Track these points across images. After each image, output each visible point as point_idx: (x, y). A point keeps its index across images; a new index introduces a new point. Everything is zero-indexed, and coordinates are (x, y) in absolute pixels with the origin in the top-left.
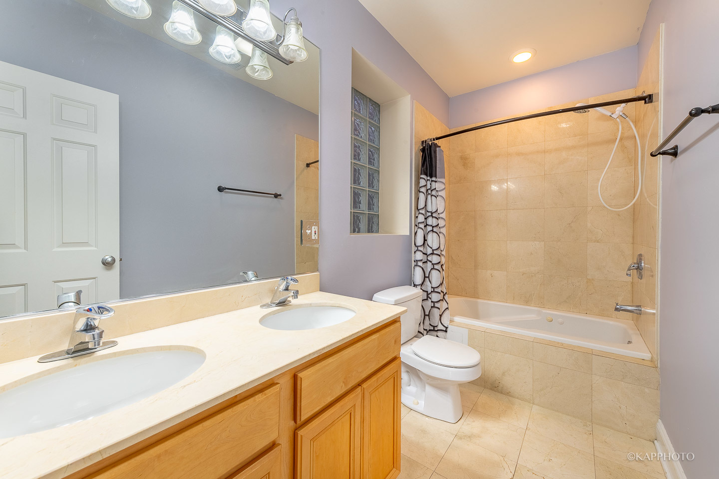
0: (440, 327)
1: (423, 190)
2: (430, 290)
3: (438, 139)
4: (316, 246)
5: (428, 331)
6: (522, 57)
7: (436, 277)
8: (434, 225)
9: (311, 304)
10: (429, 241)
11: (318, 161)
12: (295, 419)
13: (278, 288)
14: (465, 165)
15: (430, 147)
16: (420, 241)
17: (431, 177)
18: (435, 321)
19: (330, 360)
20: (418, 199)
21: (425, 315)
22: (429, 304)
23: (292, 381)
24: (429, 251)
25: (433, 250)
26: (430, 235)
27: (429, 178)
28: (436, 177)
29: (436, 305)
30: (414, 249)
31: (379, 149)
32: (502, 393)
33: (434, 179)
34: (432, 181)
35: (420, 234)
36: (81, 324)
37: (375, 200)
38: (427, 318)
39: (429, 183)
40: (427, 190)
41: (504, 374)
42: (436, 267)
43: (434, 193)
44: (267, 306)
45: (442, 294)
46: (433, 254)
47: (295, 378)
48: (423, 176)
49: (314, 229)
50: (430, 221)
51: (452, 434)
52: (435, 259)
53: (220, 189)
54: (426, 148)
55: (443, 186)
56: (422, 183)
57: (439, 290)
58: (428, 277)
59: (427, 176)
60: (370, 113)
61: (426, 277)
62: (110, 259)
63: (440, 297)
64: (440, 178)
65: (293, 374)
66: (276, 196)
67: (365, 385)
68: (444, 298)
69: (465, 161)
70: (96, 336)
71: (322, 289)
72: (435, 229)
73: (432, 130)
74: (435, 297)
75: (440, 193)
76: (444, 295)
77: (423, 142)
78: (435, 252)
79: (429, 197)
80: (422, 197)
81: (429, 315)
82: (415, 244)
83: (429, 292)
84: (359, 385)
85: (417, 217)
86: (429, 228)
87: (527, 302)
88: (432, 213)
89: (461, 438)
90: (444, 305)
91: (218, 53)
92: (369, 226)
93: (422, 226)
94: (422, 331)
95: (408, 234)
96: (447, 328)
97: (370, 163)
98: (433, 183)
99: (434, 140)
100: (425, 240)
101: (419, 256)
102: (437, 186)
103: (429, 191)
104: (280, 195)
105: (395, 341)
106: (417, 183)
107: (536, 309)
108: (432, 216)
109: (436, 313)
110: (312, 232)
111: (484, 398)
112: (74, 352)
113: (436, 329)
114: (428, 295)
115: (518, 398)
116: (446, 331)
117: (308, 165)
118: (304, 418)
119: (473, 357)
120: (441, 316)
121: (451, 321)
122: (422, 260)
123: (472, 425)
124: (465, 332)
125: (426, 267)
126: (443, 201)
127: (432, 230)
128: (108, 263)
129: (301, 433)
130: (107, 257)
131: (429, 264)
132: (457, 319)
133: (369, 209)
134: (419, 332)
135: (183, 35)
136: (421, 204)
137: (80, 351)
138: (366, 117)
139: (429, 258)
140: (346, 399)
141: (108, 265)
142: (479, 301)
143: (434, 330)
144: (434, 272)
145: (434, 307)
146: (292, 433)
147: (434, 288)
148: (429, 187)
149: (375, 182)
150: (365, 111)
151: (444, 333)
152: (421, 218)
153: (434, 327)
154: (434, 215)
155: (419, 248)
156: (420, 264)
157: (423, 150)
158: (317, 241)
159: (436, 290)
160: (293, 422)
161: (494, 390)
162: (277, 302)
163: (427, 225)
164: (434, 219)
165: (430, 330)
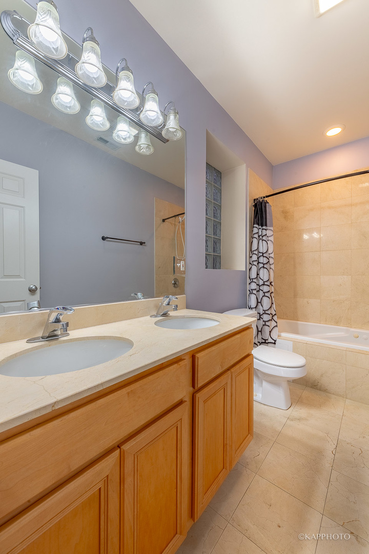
0: (270, 340)
1: (256, 236)
2: (262, 312)
3: (267, 197)
4: (184, 276)
5: (261, 343)
6: (334, 132)
7: (266, 302)
8: (265, 262)
9: (184, 316)
10: (261, 275)
11: (184, 213)
12: (193, 386)
13: (162, 304)
14: (286, 217)
15: (261, 203)
16: (254, 275)
17: (262, 226)
18: (266, 336)
19: (213, 348)
20: (251, 243)
21: (258, 331)
22: (261, 322)
23: (191, 359)
24: (261, 282)
25: (264, 282)
26: (262, 270)
27: (260, 227)
28: (266, 225)
29: (267, 323)
30: (249, 281)
31: (220, 206)
32: (320, 390)
33: (264, 227)
34: (263, 229)
35: (254, 269)
36: (52, 318)
37: (218, 245)
38: (260, 333)
39: (260, 230)
40: (259, 236)
41: (322, 376)
42: (266, 294)
43: (264, 238)
44: (156, 316)
45: (271, 315)
46: (264, 285)
47: (193, 357)
48: (255, 226)
49: (182, 263)
50: (261, 260)
51: (285, 417)
52: (265, 289)
53: (104, 238)
54: (258, 204)
55: (272, 233)
56: (255, 230)
57: (269, 312)
58: (261, 302)
59: (259, 226)
60: (215, 179)
61: (259, 302)
62: (34, 287)
63: (270, 317)
64: (269, 227)
65: (191, 355)
66: (142, 243)
67: (232, 370)
68: (272, 318)
69: (285, 214)
70: (65, 325)
71: (188, 307)
72: (265, 266)
73: (261, 191)
74: (266, 317)
75: (270, 238)
76: (273, 316)
77: (255, 200)
78: (266, 283)
79: (261, 241)
80: (255, 241)
81: (261, 331)
82: (249, 277)
83: (261, 313)
84: (228, 369)
85: (251, 257)
86: (261, 265)
87: (337, 323)
88: (263, 254)
89: (292, 420)
90: (273, 324)
91: (118, 136)
92: (214, 263)
93: (255, 263)
94: (257, 343)
95: (245, 270)
96: (275, 341)
97: (214, 216)
98: (264, 231)
99: (264, 197)
100: (258, 274)
101: (254, 286)
102: (269, 233)
103: (261, 237)
104: (145, 243)
105: (250, 342)
106: (251, 231)
107: (345, 328)
108: (263, 255)
109: (267, 329)
110: (181, 265)
111: (306, 393)
112: (48, 337)
113: (267, 342)
114: (260, 316)
115: (333, 394)
116: (275, 343)
117: (164, 220)
118: (200, 385)
119: (300, 361)
120: (270, 332)
121: (279, 336)
122: (256, 289)
123: (299, 412)
124: (290, 344)
125: (259, 295)
126: (272, 244)
127: (263, 267)
128: (33, 290)
129: (198, 395)
130: (32, 286)
131: (261, 293)
132: (284, 335)
133: (214, 251)
134: (255, 343)
135: (97, 124)
136: (255, 247)
137: (52, 337)
138: (212, 182)
139: (261, 288)
140: (222, 378)
141: (32, 291)
142: (299, 322)
143: (265, 343)
144: (265, 298)
145: (265, 325)
146: (191, 396)
147: (265, 311)
148: (260, 234)
149: (218, 231)
150: (211, 177)
151: (273, 345)
152: (255, 258)
153: (265, 340)
154: (264, 255)
155: (254, 280)
156: (255, 292)
157: (255, 206)
158: (184, 272)
159: (266, 312)
160: (192, 388)
161: (314, 388)
162: (161, 314)
163: (259, 262)
164: (265, 258)
165: (262, 343)
